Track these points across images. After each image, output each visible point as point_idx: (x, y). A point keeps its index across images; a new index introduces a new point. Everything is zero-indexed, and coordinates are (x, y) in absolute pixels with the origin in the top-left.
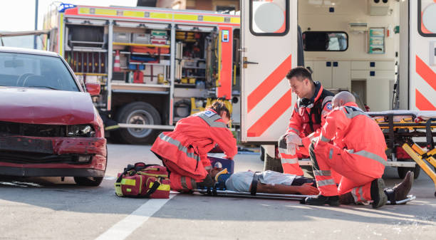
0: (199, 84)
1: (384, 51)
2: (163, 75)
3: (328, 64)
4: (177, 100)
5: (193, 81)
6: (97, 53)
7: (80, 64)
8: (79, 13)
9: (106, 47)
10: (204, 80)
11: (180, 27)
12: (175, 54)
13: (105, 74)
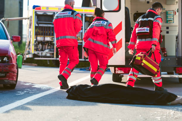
1: (174, 22)
2: (80, 36)
6: (50, 27)
7: (42, 32)
8: (41, 9)
11: (87, 15)
12: (85, 27)
13: (53, 36)
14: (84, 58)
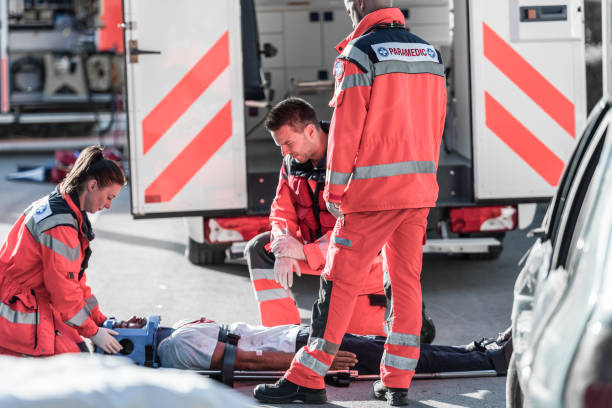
0: (60, 20)
3: (314, 17)
4: (15, 58)
5: (47, 15)
10: (71, 13)
14: (12, 111)
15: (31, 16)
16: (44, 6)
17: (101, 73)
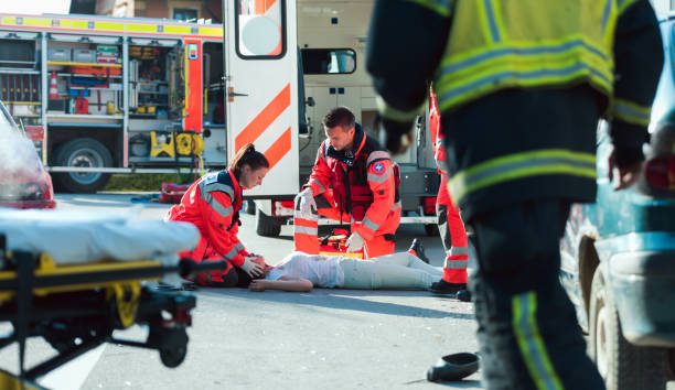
0: (160, 113)
2: (113, 102)
3: (332, 91)
4: (133, 135)
5: (152, 110)
6: (27, 75)
7: (4, 90)
8: (2, 23)
9: (39, 67)
10: (167, 109)
11: (134, 41)
12: (129, 75)
13: (39, 103)
14: (130, 166)
15: (142, 110)
16: (150, 104)
17: (186, 145)
